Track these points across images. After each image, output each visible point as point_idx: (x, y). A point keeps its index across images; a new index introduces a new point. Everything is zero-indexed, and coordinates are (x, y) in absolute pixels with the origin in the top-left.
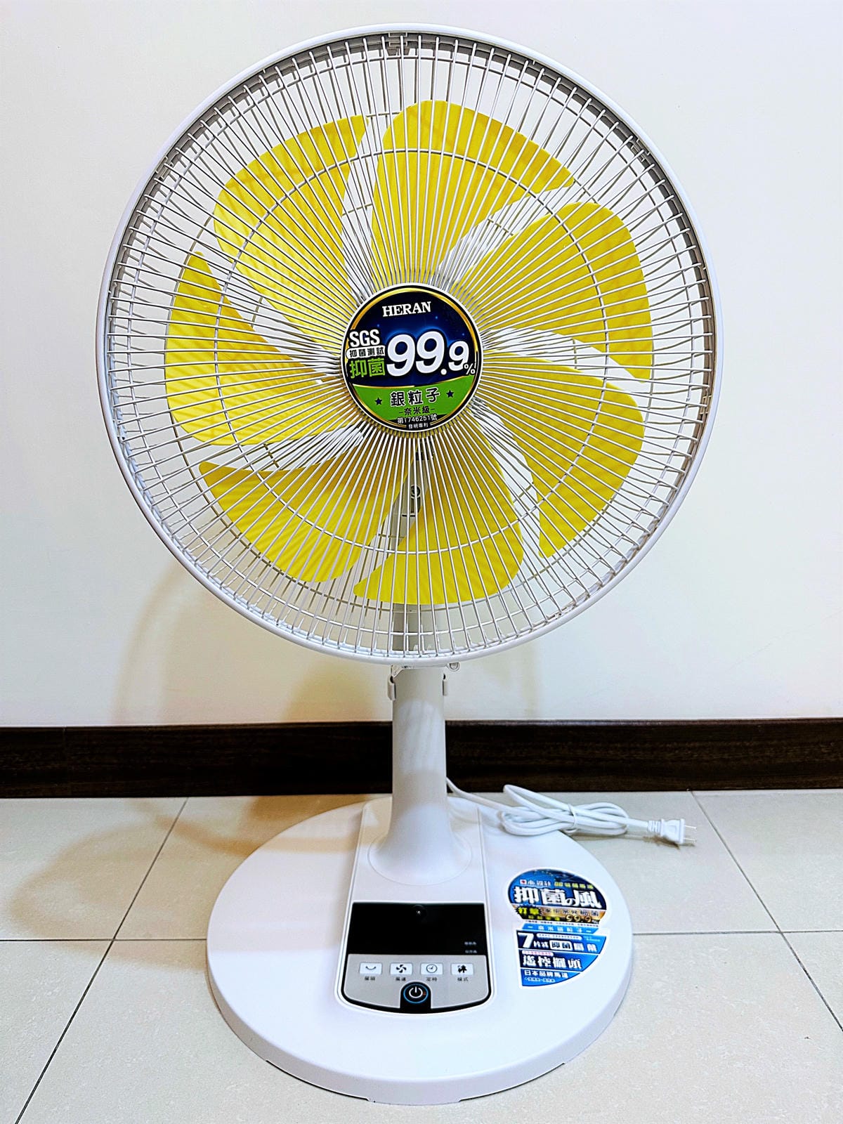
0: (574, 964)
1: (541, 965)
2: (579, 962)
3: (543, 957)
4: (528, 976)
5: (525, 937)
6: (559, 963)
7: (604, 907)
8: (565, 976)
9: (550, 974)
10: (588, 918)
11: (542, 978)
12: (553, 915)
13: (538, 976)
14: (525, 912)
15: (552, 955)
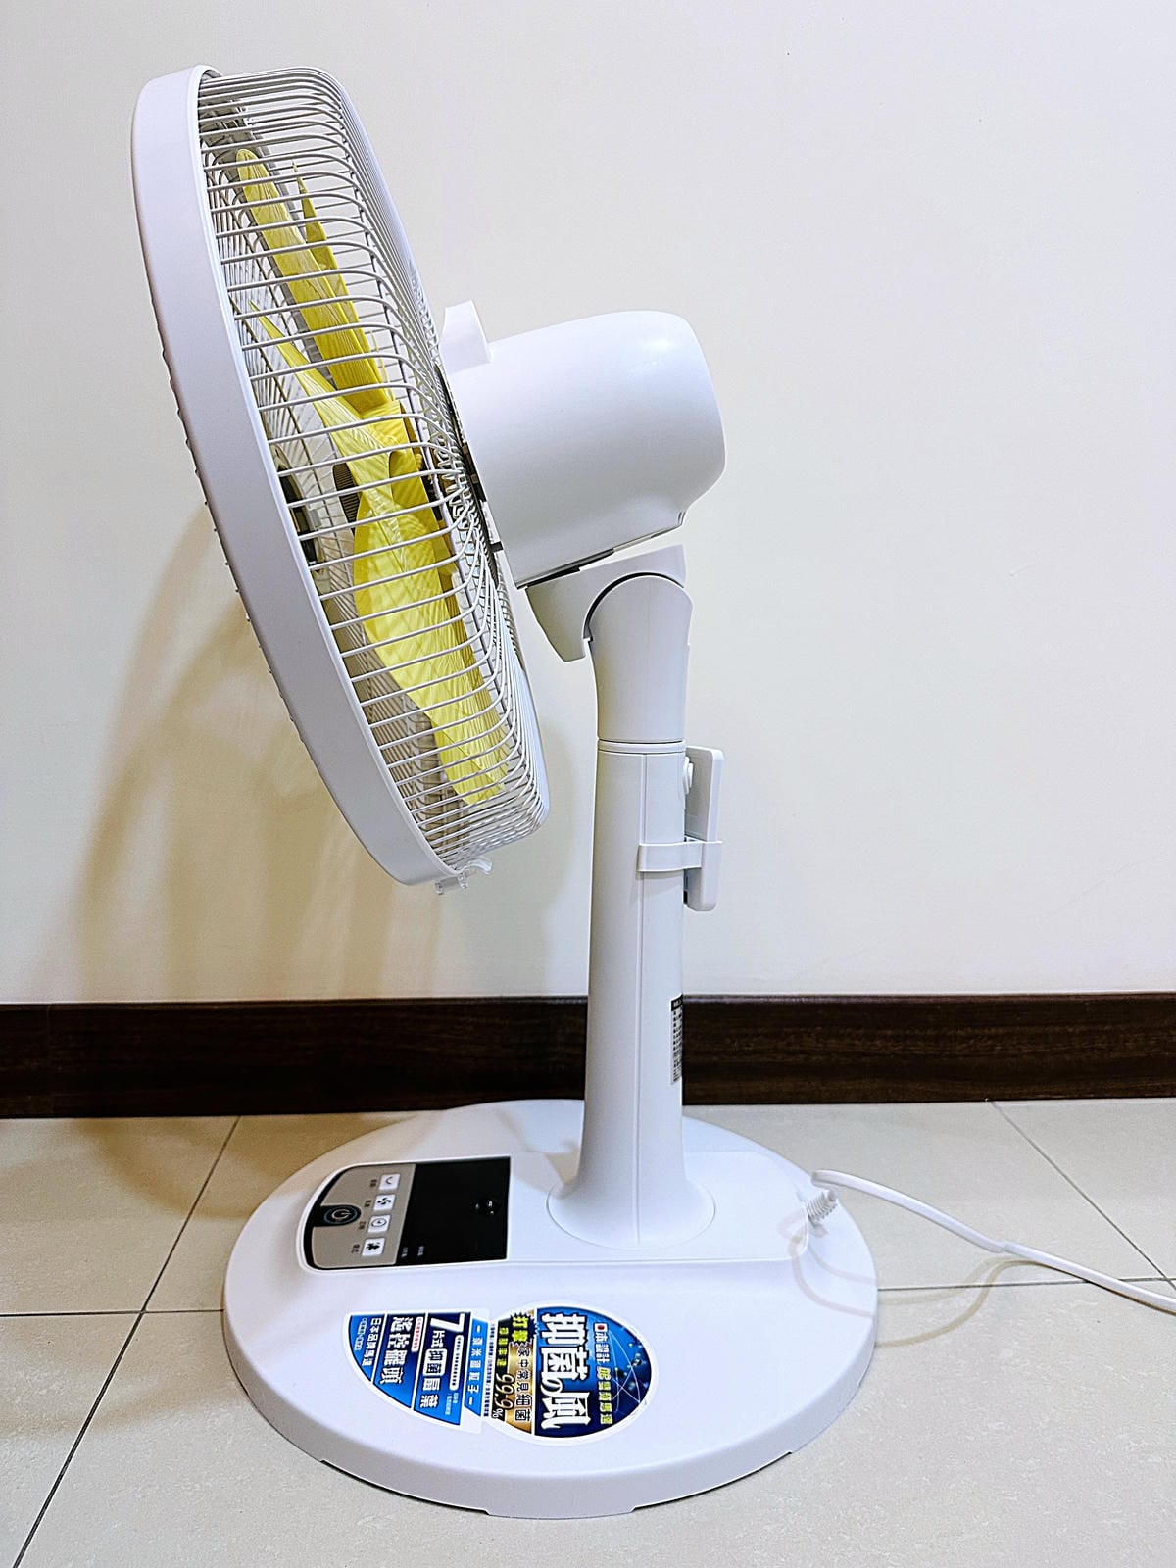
0: (393, 1376)
1: (392, 1336)
2: (396, 1381)
3: (410, 1340)
4: (369, 1322)
5: (457, 1322)
6: (396, 1357)
7: (540, 1432)
8: (365, 1363)
9: (372, 1346)
10: (507, 1404)
11: (365, 1337)
12: (514, 1359)
13: (368, 1332)
14: (514, 1324)
15: (413, 1350)
